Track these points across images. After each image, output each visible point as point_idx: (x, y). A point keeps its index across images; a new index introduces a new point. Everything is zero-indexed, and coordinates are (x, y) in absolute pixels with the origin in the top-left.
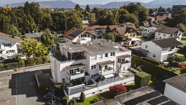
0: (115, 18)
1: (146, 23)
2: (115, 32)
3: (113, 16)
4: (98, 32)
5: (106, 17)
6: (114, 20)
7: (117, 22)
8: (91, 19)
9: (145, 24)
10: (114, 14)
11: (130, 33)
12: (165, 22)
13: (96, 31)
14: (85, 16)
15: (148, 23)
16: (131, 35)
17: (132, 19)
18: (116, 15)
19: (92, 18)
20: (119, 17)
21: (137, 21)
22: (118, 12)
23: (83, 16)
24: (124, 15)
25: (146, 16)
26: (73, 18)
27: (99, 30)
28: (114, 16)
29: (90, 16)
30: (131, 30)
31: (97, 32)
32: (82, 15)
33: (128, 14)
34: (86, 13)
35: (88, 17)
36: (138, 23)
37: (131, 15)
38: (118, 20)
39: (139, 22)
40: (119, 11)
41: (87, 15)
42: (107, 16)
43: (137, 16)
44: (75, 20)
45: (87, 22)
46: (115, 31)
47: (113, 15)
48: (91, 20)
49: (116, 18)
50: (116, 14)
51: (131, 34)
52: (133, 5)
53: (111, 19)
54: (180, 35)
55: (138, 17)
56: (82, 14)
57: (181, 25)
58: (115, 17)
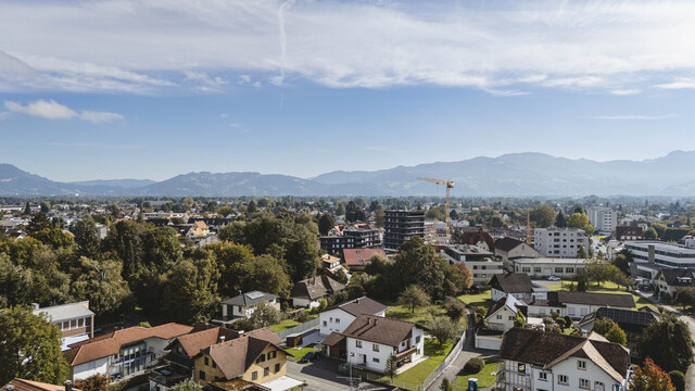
0: (204, 279)
1: (313, 283)
2: (207, 363)
3: (193, 274)
4: (132, 356)
5: (170, 277)
6: (198, 287)
7: (213, 293)
8: (105, 285)
9: (312, 290)
10: (200, 267)
11: (263, 360)
12: (371, 277)
13: (126, 353)
14: (74, 278)
15: (321, 284)
16: (267, 369)
17: (268, 276)
18: (205, 269)
19: (108, 281)
20: (219, 275)
21: (285, 281)
22: (211, 258)
23: (67, 278)
24: (238, 265)
25: (310, 257)
26: (12, 321)
27: (137, 350)
28: (201, 272)
29: (100, 276)
30: (265, 352)
31: (127, 358)
32: (62, 275)
33: (250, 261)
34: (78, 264)
35: (89, 280)
36: (288, 288)
37: (260, 260)
38: (216, 285)
39: (293, 285)
40: (217, 250)
41: (86, 270)
42: (170, 272)
43: (282, 260)
44: (23, 332)
45: (81, 309)
46: (207, 360)
47: (196, 271)
48: (103, 293)
49: (208, 280)
50: (205, 264)
51: (267, 363)
52: (264, 220)
53: (187, 285)
54: (418, 340)
55: (288, 262)
56: (60, 269)
57: (415, 289)
58: (203, 274)
